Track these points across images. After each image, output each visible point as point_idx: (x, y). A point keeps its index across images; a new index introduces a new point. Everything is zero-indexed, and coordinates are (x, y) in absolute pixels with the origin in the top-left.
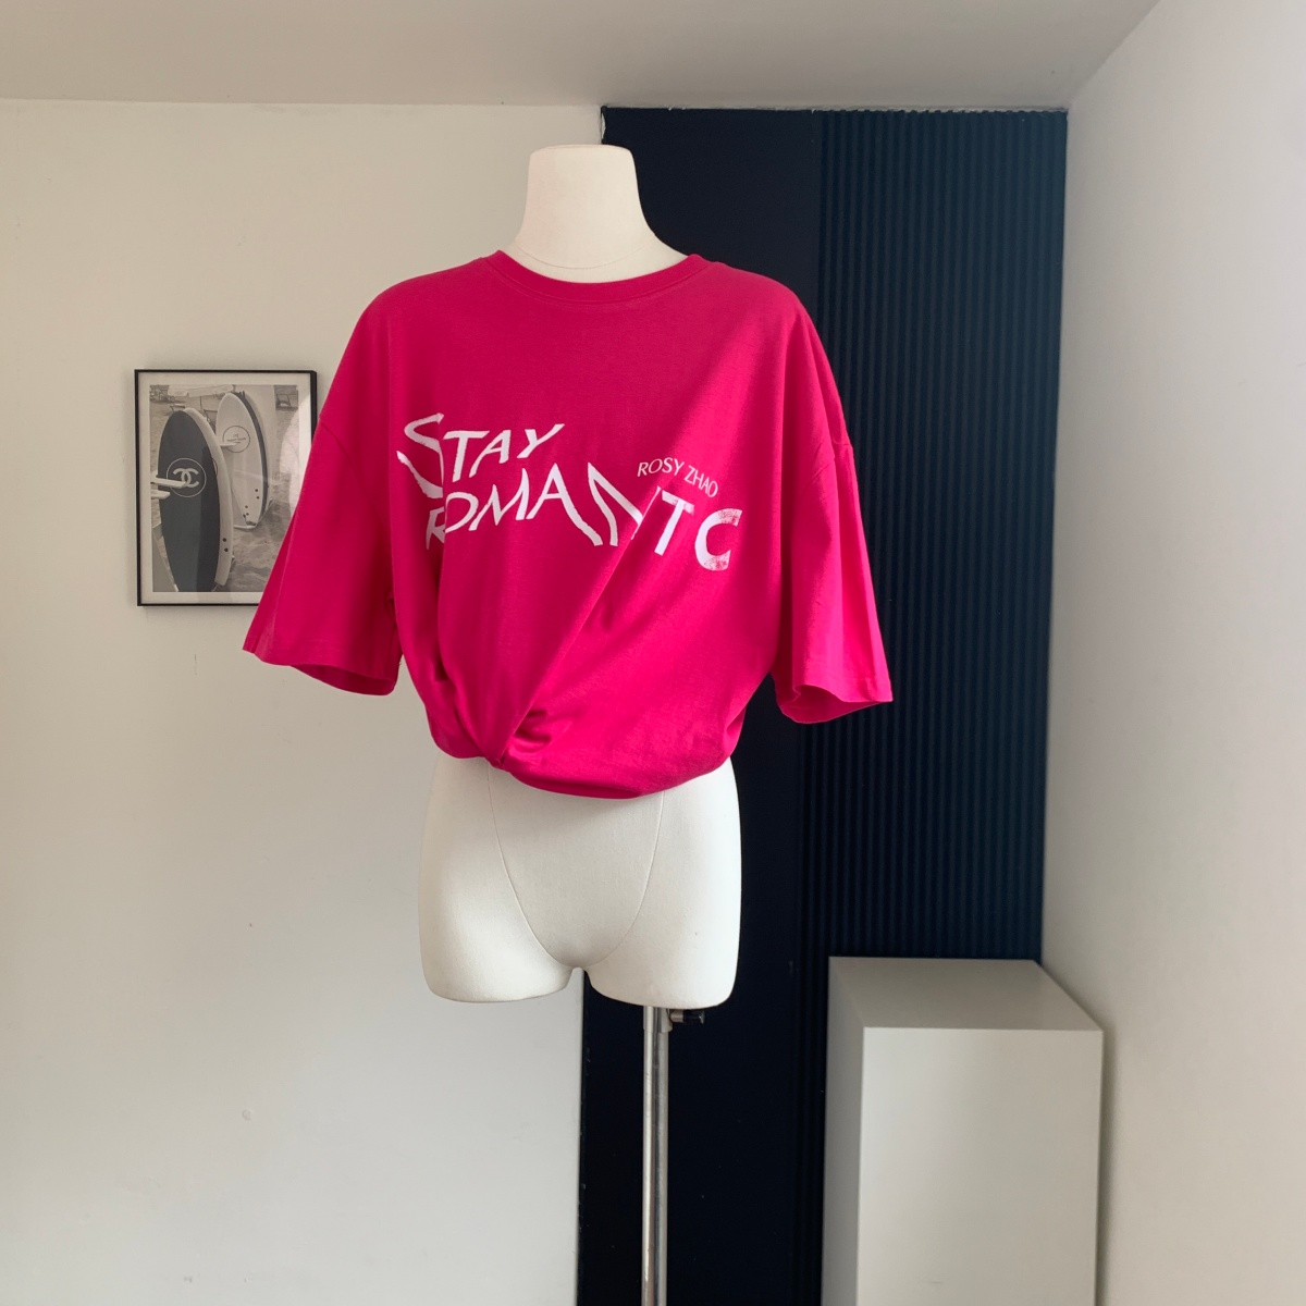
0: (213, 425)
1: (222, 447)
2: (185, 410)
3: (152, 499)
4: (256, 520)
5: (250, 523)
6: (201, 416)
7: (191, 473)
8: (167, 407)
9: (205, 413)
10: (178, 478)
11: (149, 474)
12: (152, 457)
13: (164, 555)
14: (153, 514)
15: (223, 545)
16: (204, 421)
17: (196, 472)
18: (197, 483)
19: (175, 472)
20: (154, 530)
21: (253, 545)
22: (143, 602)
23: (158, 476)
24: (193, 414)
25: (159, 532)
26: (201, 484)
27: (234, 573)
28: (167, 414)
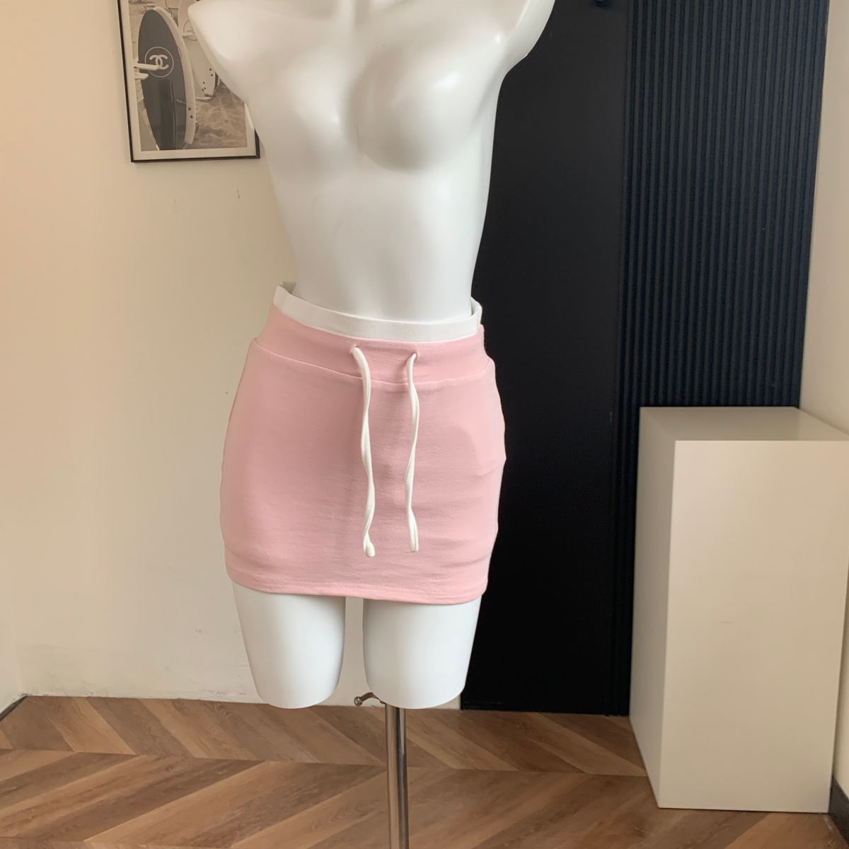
0: (176, 19)
1: (184, 37)
2: (154, 9)
3: (136, 79)
4: (211, 93)
5: (207, 95)
6: (166, 13)
7: (162, 58)
8: (141, 7)
9: (169, 10)
10: (153, 62)
11: (133, 61)
12: (133, 47)
13: (147, 122)
14: (138, 91)
15: (189, 113)
16: (168, 17)
17: (166, 58)
18: (167, 66)
19: (151, 58)
20: (139, 104)
21: (211, 112)
22: (135, 159)
23: (139, 62)
24: (161, 12)
25: (143, 103)
26: (169, 68)
27: (198, 134)
28: (142, 13)
